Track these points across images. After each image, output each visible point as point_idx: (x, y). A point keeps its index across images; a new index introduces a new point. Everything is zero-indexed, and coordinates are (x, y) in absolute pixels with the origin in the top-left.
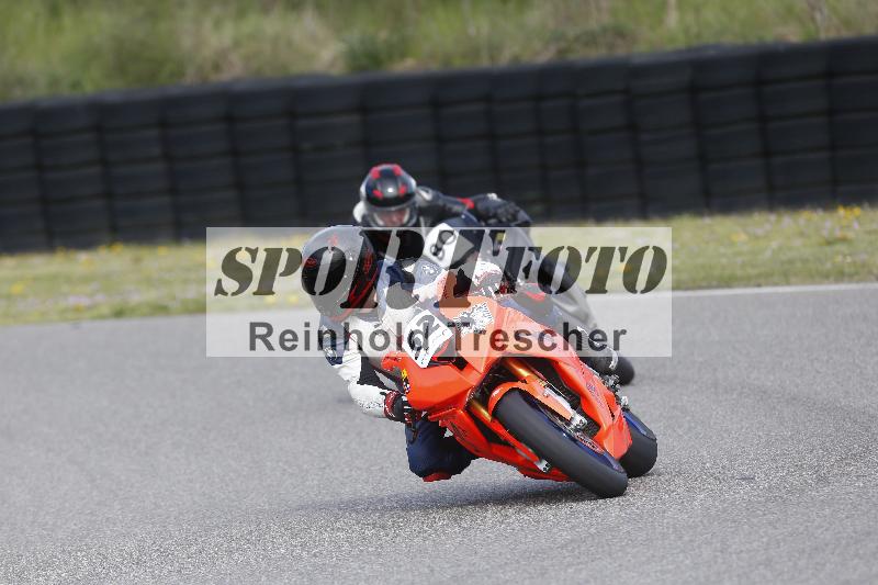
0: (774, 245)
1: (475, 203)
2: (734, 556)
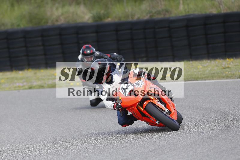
0: (209, 69)
1: (111, 55)
2: (198, 154)
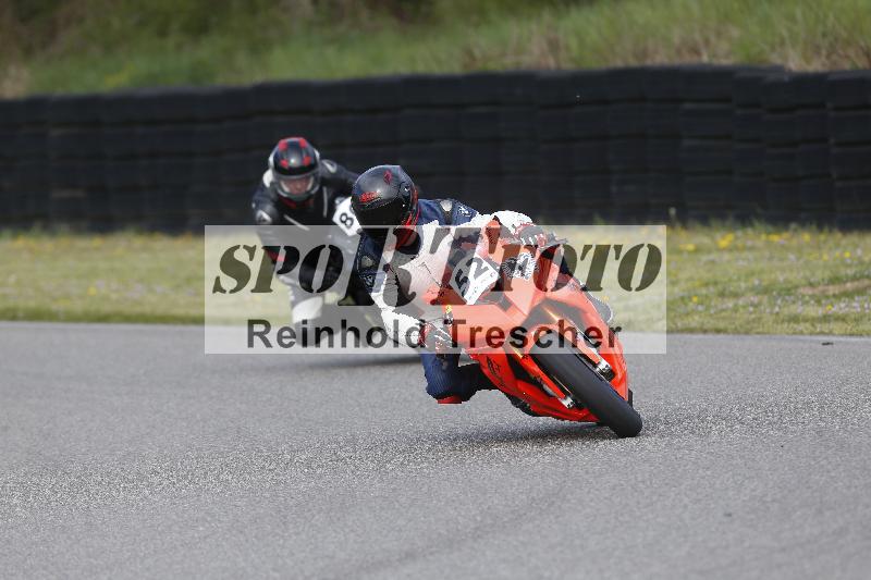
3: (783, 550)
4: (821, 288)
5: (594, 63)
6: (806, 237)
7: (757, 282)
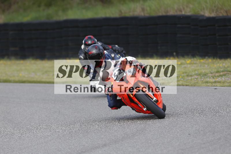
1: (112, 47)
3: (204, 144)
4: (214, 74)
5: (154, 14)
6: (210, 60)
7: (197, 72)
